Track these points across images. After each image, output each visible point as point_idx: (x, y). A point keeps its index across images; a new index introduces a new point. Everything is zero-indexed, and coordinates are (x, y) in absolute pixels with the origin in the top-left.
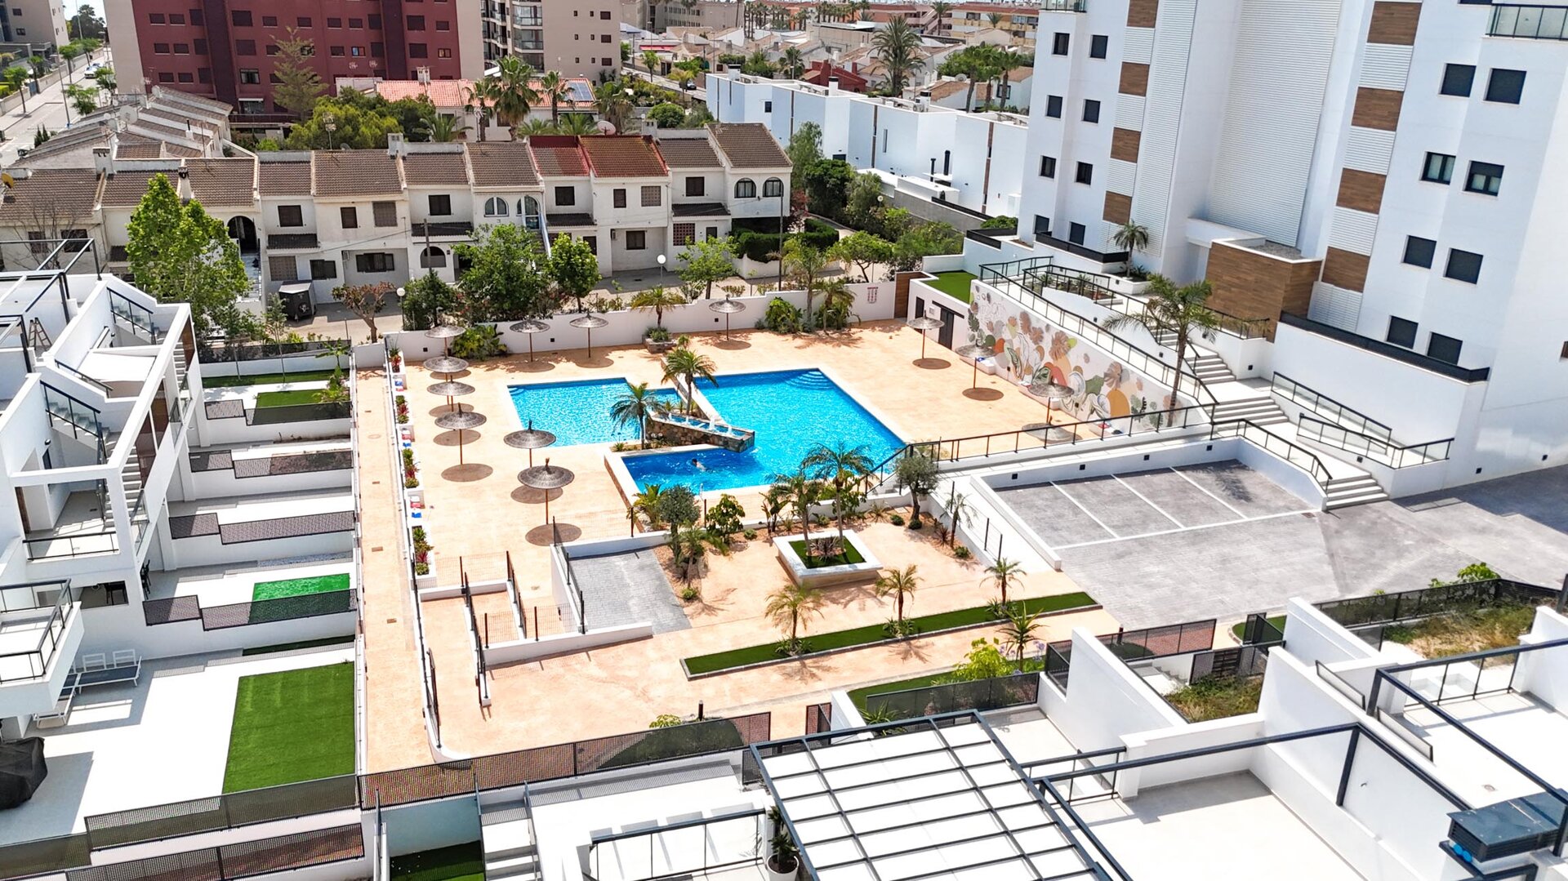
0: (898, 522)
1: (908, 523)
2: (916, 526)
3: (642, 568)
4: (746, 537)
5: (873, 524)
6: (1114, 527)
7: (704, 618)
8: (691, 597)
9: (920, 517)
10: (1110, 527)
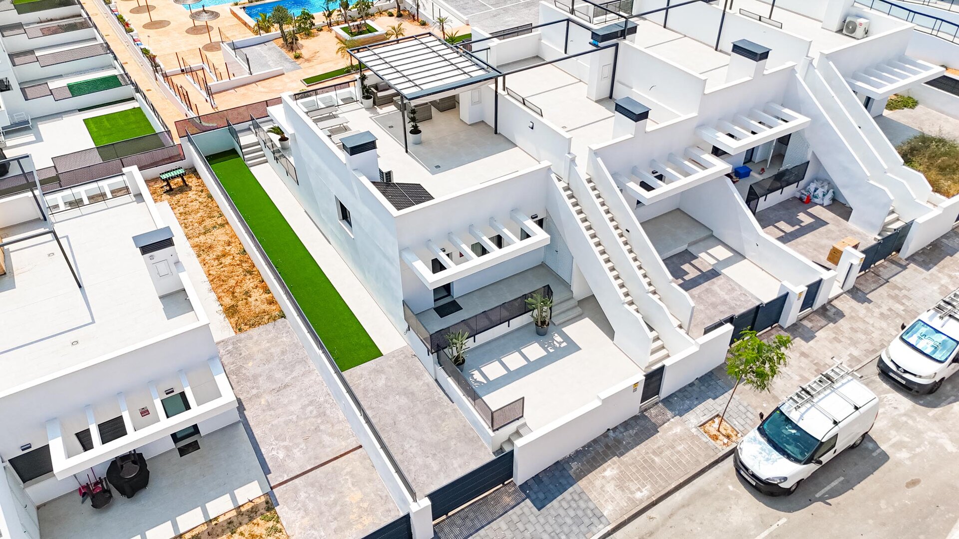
0: (391, 15)
1: (396, 15)
2: (400, 16)
3: (270, 49)
4: (317, 30)
5: (379, 18)
6: (492, 5)
7: (307, 64)
8: (297, 57)
9: (401, 12)
10: (489, 5)
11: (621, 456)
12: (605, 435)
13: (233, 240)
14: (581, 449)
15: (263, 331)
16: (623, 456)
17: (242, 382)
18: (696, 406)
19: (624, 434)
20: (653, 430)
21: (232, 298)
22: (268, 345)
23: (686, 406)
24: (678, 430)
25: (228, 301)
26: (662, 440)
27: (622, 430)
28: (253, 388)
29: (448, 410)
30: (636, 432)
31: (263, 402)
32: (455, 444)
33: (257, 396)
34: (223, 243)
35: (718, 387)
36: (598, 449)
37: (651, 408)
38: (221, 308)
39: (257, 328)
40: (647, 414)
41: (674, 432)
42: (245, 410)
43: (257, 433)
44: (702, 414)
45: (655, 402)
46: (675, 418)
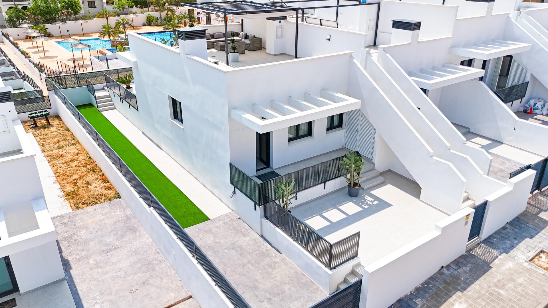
11: (465, 290)
12: (440, 272)
13: (81, 152)
14: (421, 286)
15: (99, 208)
16: (465, 291)
17: (72, 246)
18: (517, 244)
19: (459, 271)
20: (486, 266)
21: (74, 186)
22: (103, 217)
23: (508, 245)
24: (510, 265)
25: (69, 188)
26: (498, 275)
27: (456, 268)
28: (83, 250)
29: (278, 260)
30: (470, 269)
31: (91, 261)
32: (289, 289)
33: (86, 257)
34: (73, 154)
35: (530, 229)
36: (438, 285)
37: (475, 248)
38: (63, 193)
39: (94, 206)
40: (473, 253)
41: (507, 267)
42: (71, 269)
43: (81, 289)
44: (526, 251)
45: (477, 243)
46: (502, 255)
